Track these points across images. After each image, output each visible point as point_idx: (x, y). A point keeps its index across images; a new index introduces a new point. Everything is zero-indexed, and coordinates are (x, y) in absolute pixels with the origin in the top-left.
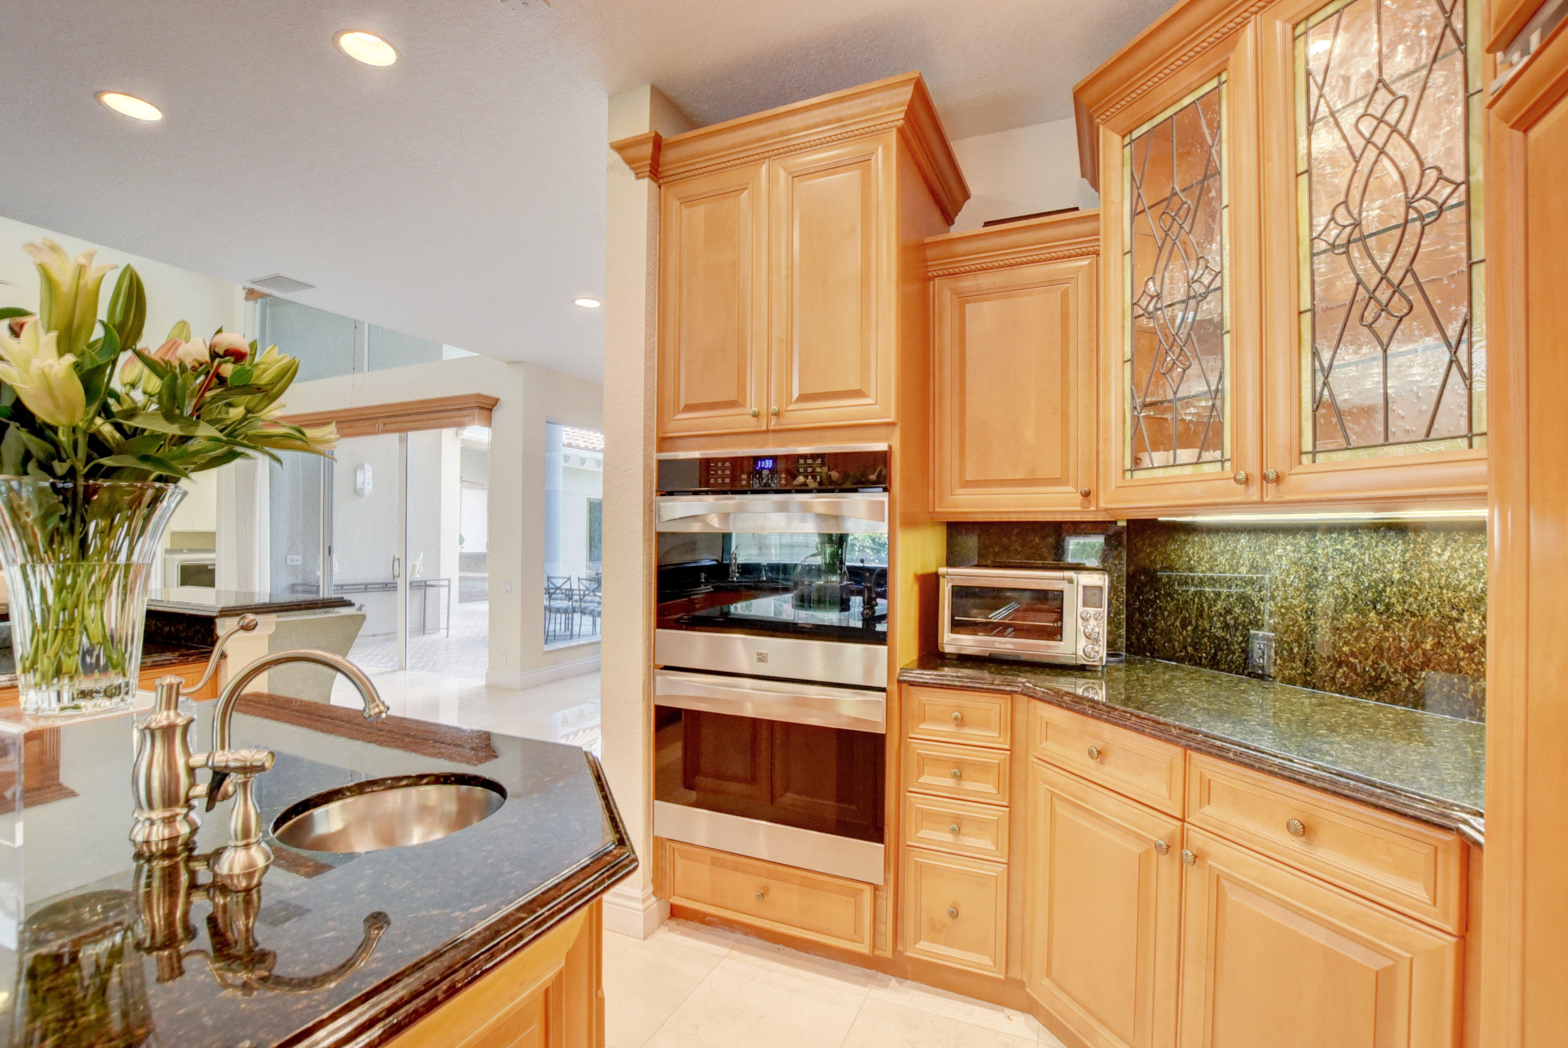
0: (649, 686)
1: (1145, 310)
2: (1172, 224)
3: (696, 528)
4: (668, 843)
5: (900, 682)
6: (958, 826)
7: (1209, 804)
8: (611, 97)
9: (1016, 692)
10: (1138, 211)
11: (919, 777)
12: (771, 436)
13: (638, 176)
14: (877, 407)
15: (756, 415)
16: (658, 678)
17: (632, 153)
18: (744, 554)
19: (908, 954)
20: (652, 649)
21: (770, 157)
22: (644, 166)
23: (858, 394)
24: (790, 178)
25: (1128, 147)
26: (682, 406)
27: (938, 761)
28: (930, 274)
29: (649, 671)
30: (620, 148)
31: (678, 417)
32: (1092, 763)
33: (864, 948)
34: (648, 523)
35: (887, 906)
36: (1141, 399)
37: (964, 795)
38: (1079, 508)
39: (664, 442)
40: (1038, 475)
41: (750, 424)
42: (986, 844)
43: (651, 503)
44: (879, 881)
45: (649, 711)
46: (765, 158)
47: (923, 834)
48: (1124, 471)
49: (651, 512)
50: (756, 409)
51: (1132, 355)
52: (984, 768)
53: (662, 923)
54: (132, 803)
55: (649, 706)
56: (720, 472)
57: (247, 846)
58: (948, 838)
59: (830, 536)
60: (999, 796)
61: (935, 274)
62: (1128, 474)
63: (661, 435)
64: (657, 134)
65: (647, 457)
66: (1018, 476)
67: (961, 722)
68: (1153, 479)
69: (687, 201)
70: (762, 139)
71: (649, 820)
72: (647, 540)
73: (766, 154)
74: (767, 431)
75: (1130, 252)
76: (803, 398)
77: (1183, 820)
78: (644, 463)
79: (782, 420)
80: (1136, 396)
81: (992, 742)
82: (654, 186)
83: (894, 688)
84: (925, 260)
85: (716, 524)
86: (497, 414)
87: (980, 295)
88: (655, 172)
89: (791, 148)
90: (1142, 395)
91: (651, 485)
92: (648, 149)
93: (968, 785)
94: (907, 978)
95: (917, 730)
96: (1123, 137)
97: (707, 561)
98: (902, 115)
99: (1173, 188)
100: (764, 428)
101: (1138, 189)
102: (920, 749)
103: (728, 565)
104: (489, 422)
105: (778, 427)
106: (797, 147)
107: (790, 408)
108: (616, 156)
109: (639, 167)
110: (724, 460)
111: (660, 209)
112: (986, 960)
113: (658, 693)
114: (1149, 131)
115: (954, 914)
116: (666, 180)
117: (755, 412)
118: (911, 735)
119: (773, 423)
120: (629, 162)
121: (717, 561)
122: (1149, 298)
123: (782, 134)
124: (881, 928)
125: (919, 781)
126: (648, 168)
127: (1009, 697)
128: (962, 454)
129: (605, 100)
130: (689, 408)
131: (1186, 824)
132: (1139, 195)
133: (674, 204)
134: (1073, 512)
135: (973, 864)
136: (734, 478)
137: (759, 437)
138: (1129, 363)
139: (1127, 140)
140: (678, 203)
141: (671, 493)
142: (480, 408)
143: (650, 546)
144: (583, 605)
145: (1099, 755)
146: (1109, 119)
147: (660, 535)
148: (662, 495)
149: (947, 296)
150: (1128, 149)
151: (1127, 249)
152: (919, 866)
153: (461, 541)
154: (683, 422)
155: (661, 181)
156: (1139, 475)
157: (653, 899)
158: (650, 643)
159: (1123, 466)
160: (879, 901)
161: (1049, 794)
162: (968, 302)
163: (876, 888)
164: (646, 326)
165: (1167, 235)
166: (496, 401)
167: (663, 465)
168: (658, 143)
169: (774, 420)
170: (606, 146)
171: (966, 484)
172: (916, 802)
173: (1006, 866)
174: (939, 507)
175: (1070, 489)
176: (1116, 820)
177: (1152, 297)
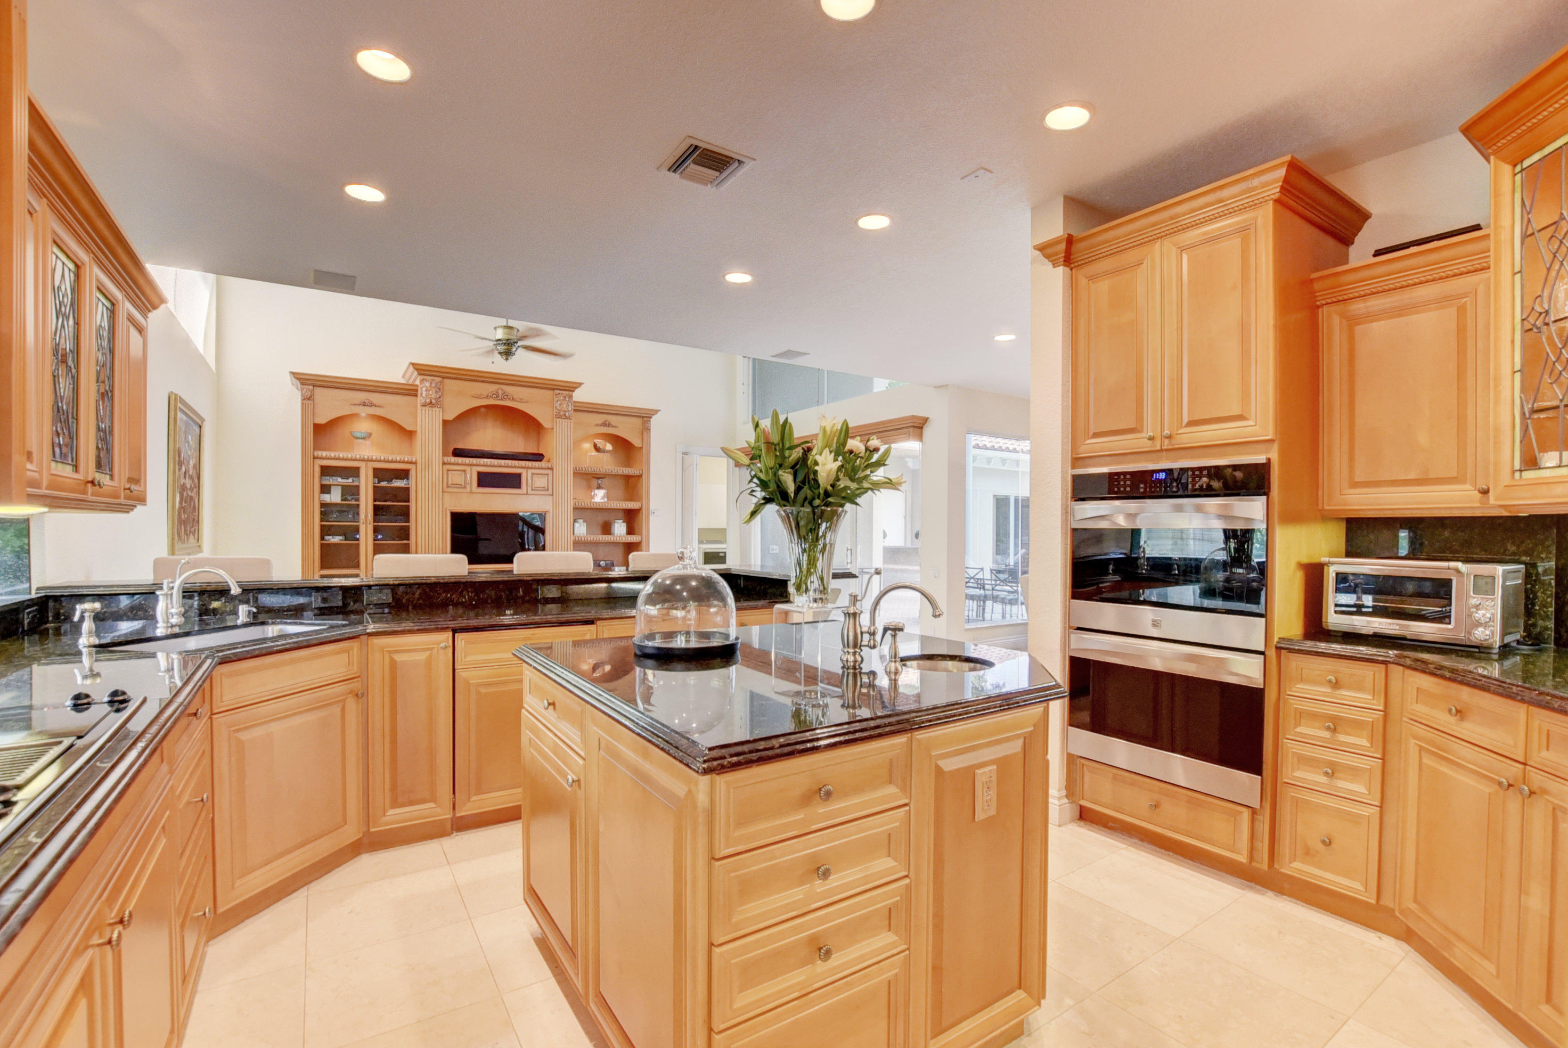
0: (1066, 641)
1: (1534, 325)
2: (1559, 247)
3: (1103, 525)
4: (1079, 760)
5: (1277, 648)
6: (1333, 770)
7: (1548, 749)
8: (1033, 209)
9: (1389, 662)
10: (1529, 233)
11: (1295, 727)
12: (1164, 453)
13: (1054, 266)
14: (1257, 427)
15: (1151, 439)
16: (1072, 636)
17: (1049, 251)
18: (1153, 548)
19: (1282, 870)
20: (1068, 615)
21: (1161, 237)
22: (1060, 258)
23: (1240, 417)
24: (1179, 251)
25: (1519, 175)
26: (1091, 433)
27: (1314, 716)
28: (1318, 303)
29: (1065, 631)
30: (1042, 248)
31: (1088, 442)
32: (1452, 720)
33: (1242, 858)
34: (1065, 521)
35: (1264, 828)
36: (1530, 406)
37: (1338, 745)
38: (1478, 505)
39: (1077, 461)
40: (1432, 475)
41: (1146, 445)
42: (1359, 788)
43: (1067, 507)
44: (1257, 805)
45: (1064, 661)
46: (1158, 238)
47: (1297, 774)
48: (1514, 472)
49: (1067, 513)
50: (1152, 434)
51: (1522, 366)
52: (1357, 725)
53: (1072, 821)
54: (841, 646)
55: (1064, 657)
56: (1122, 483)
57: (895, 662)
58: (1323, 779)
59: (1234, 531)
60: (1372, 749)
61: (1324, 302)
62: (1517, 475)
63: (1074, 456)
64: (1069, 234)
65: (1064, 472)
66: (1412, 476)
67: (1336, 685)
68: (1541, 478)
69: (1092, 278)
70: (1154, 225)
71: (1063, 742)
72: (1064, 534)
73: (1159, 235)
74: (1161, 450)
75: (1520, 272)
76: (1191, 423)
77: (1525, 764)
78: (1062, 477)
79: (1173, 442)
80: (1525, 403)
81: (1366, 703)
82: (1068, 269)
83: (1272, 653)
84: (1313, 293)
85: (1122, 522)
86: (927, 431)
87: (1371, 317)
88: (1068, 260)
89: (1180, 228)
90: (1531, 402)
91: (1067, 493)
92: (1063, 246)
93: (1342, 738)
94: (1283, 894)
95: (1294, 689)
96: (1515, 166)
97: (1115, 552)
98: (1278, 190)
99: (1562, 214)
100: (1159, 448)
101: (1528, 213)
102: (1297, 704)
103: (1138, 558)
104: (920, 437)
105: (1170, 447)
106: (1185, 226)
107: (1180, 432)
108: (1038, 253)
109: (1055, 260)
110: (1125, 474)
111: (1072, 286)
112: (1358, 886)
113: (1072, 647)
114: (1540, 160)
115: (1328, 843)
116: (1076, 264)
117: (1150, 436)
118: (1288, 693)
119: (1166, 444)
120: (1047, 257)
121: (1125, 554)
122: (1538, 314)
123: (1172, 218)
124: (1258, 845)
125: (1296, 730)
126: (1063, 259)
127: (1383, 666)
128: (1352, 458)
129: (1028, 215)
130: (1096, 435)
131: (1528, 768)
132: (1529, 221)
133: (1083, 282)
134: (1472, 508)
135: (1344, 804)
136: (1134, 486)
137: (1154, 455)
138: (1519, 374)
139: (1518, 168)
140: (1087, 280)
141: (1083, 500)
142: (914, 427)
143: (1067, 538)
144: (995, 593)
145: (1460, 713)
146: (1501, 149)
147: (1074, 530)
148: (1075, 501)
149: (1336, 320)
150: (1518, 177)
151: (1517, 269)
152: (1297, 802)
153: (885, 536)
154: (1092, 445)
155: (1073, 265)
156: (1530, 475)
157: (1066, 800)
158: (1066, 610)
159: (1513, 466)
160: (1257, 823)
161: (1417, 749)
162: (1358, 324)
163: (1254, 812)
164: (1063, 375)
165: (1555, 256)
166: (926, 420)
167: (1076, 479)
168: (1070, 240)
169: (1166, 441)
170: (1030, 247)
171: (1355, 485)
172: (1290, 747)
173: (1378, 809)
174: (1328, 505)
175: (1468, 487)
176: (1471, 766)
177: (1541, 314)
